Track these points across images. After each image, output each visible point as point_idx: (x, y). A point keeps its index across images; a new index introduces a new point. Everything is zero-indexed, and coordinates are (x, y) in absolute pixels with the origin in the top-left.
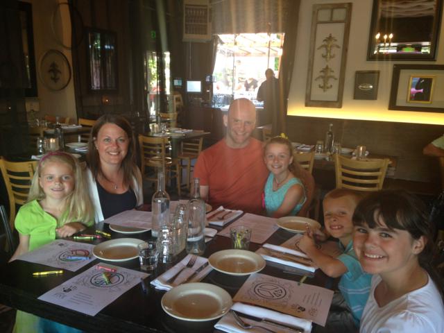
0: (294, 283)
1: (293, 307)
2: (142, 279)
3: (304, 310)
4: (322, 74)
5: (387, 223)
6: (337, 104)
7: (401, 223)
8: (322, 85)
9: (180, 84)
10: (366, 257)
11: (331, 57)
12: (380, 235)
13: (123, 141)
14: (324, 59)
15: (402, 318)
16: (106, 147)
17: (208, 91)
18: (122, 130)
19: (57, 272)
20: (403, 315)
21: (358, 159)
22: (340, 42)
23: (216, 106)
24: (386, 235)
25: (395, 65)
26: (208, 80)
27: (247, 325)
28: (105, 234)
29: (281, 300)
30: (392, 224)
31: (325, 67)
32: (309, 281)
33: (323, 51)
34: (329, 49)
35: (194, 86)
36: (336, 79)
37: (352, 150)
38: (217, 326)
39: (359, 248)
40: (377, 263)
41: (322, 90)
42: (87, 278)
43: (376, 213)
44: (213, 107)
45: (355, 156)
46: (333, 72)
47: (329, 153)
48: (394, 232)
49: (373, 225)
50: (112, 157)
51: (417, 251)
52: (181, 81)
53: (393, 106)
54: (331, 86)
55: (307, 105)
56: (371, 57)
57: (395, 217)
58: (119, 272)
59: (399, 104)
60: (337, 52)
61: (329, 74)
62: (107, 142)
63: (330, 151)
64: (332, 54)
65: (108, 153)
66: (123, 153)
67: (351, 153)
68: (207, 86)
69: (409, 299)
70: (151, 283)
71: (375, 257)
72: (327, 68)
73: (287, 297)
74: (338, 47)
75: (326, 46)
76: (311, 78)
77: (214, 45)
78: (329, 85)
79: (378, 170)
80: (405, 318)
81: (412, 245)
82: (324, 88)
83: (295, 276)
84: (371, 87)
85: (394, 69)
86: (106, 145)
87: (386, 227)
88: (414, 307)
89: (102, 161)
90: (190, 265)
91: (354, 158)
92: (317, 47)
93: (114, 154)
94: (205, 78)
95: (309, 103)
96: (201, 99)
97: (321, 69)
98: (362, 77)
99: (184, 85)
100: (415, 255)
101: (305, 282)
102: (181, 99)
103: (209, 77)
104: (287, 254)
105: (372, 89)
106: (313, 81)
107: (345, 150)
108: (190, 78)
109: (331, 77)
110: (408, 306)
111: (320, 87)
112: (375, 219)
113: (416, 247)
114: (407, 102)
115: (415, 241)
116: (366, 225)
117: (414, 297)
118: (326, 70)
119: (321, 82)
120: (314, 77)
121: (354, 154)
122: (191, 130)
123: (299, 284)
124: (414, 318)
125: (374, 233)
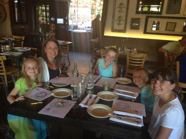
0: (130, 102)
1: (133, 111)
2: (75, 104)
3: (137, 112)
4: (118, 19)
5: (163, 79)
6: (124, 31)
7: (167, 79)
8: (118, 23)
9: (54, 20)
10: (155, 89)
11: (122, 12)
12: (160, 82)
13: (56, 48)
14: (119, 13)
15: (170, 109)
16: (50, 51)
17: (67, 23)
18: (56, 44)
19: (40, 103)
20: (170, 108)
21: (134, 54)
22: (125, 6)
23: (71, 30)
24: (162, 82)
25: (146, 16)
26: (66, 18)
27: (121, 118)
28: (51, 87)
29: (128, 109)
30: (165, 79)
31: (119, 16)
32: (135, 101)
33: (119, 9)
34: (121, 8)
35: (60, 21)
36: (124, 21)
37: (131, 50)
38: (110, 119)
39: (153, 86)
40: (159, 91)
41: (118, 25)
42: (53, 104)
43: (159, 75)
44: (69, 30)
45: (133, 52)
46: (122, 18)
47: (123, 51)
48: (165, 81)
49: (158, 79)
50: (52, 55)
51: (172, 88)
52: (54, 18)
53: (145, 32)
54: (122, 24)
55: (112, 31)
56: (138, 12)
57: (166, 77)
58: (64, 101)
59: (147, 31)
60: (124, 10)
61: (121, 19)
62: (50, 49)
63: (123, 50)
64: (122, 11)
65: (51, 53)
66: (57, 54)
67: (131, 51)
68: (66, 21)
69: (171, 103)
70: (79, 105)
71: (158, 89)
72: (120, 16)
73: (130, 107)
74: (125, 8)
75: (120, 7)
76: (114, 21)
77: (69, 3)
78: (121, 23)
79: (143, 58)
80: (171, 109)
81: (171, 86)
82: (119, 24)
83: (130, 100)
84: (137, 24)
85: (146, 17)
86: (50, 50)
87: (162, 80)
88: (173, 105)
89: (48, 57)
90: (90, 98)
91: (133, 53)
92: (116, 7)
93: (53, 54)
94: (65, 18)
95: (113, 30)
96: (63, 27)
97: (118, 17)
98: (134, 20)
99: (56, 21)
100: (172, 90)
101: (134, 102)
102: (55, 27)
103: (67, 17)
104: (124, 92)
105: (138, 25)
106: (115, 21)
107: (129, 50)
108: (58, 17)
109: (122, 20)
110: (171, 105)
111: (117, 24)
112: (159, 77)
113: (172, 87)
114: (150, 31)
115: (172, 85)
116: (156, 79)
117: (172, 102)
118: (120, 17)
119: (118, 22)
120: (115, 20)
121: (132, 51)
122: (64, 41)
123: (132, 103)
124: (174, 109)
125: (158, 82)
